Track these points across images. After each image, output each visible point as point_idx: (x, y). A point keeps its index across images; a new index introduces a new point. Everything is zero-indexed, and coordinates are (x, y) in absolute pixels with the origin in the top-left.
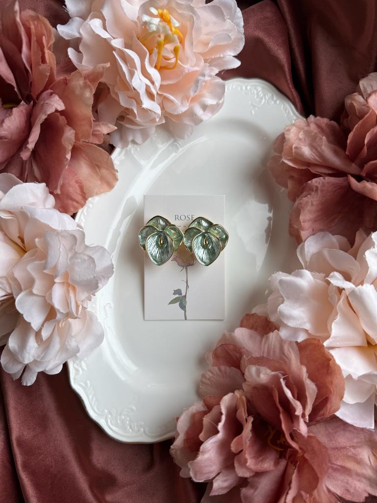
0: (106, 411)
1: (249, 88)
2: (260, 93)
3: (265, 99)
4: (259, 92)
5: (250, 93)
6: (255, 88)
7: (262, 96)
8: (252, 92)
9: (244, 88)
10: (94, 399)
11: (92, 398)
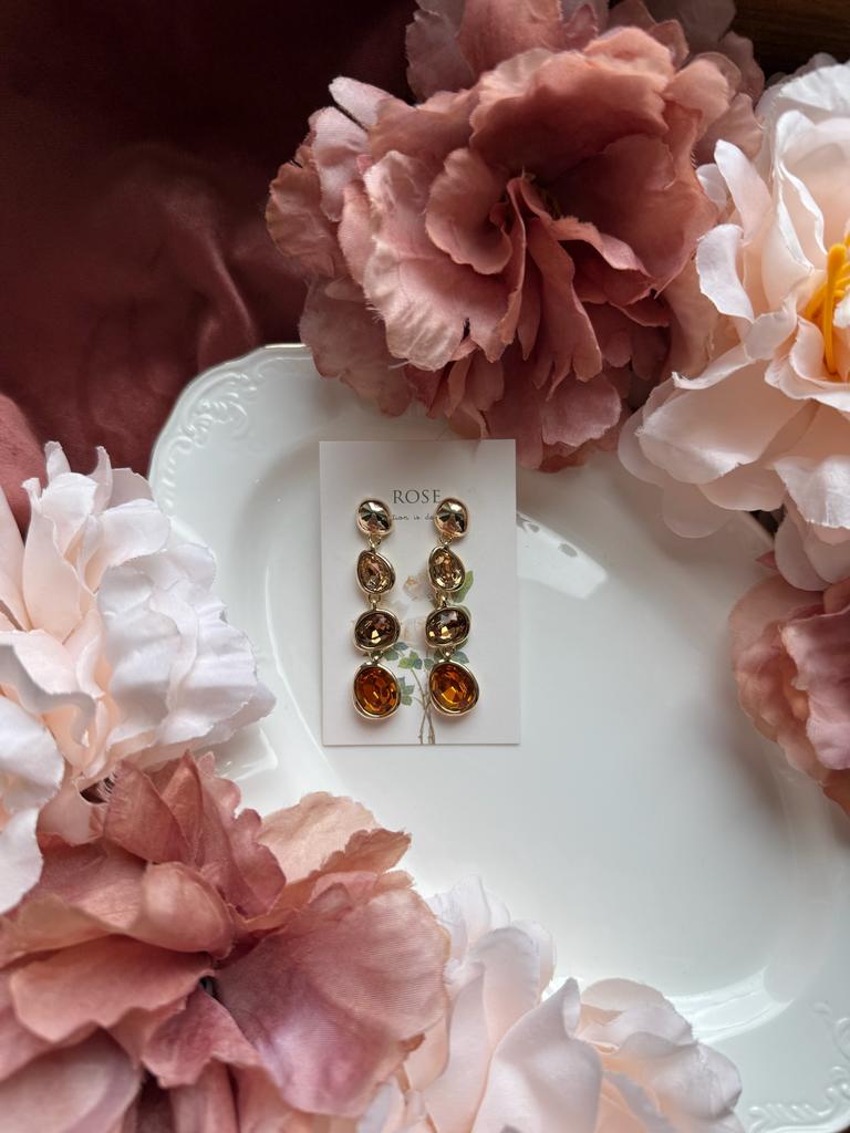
0: (831, 1089)
1: (192, 428)
2: (216, 405)
3: (236, 401)
4: (213, 408)
5: (204, 430)
6: (199, 413)
7: (227, 404)
8: (204, 422)
9: (185, 438)
10: (795, 1107)
11: (795, 1113)
